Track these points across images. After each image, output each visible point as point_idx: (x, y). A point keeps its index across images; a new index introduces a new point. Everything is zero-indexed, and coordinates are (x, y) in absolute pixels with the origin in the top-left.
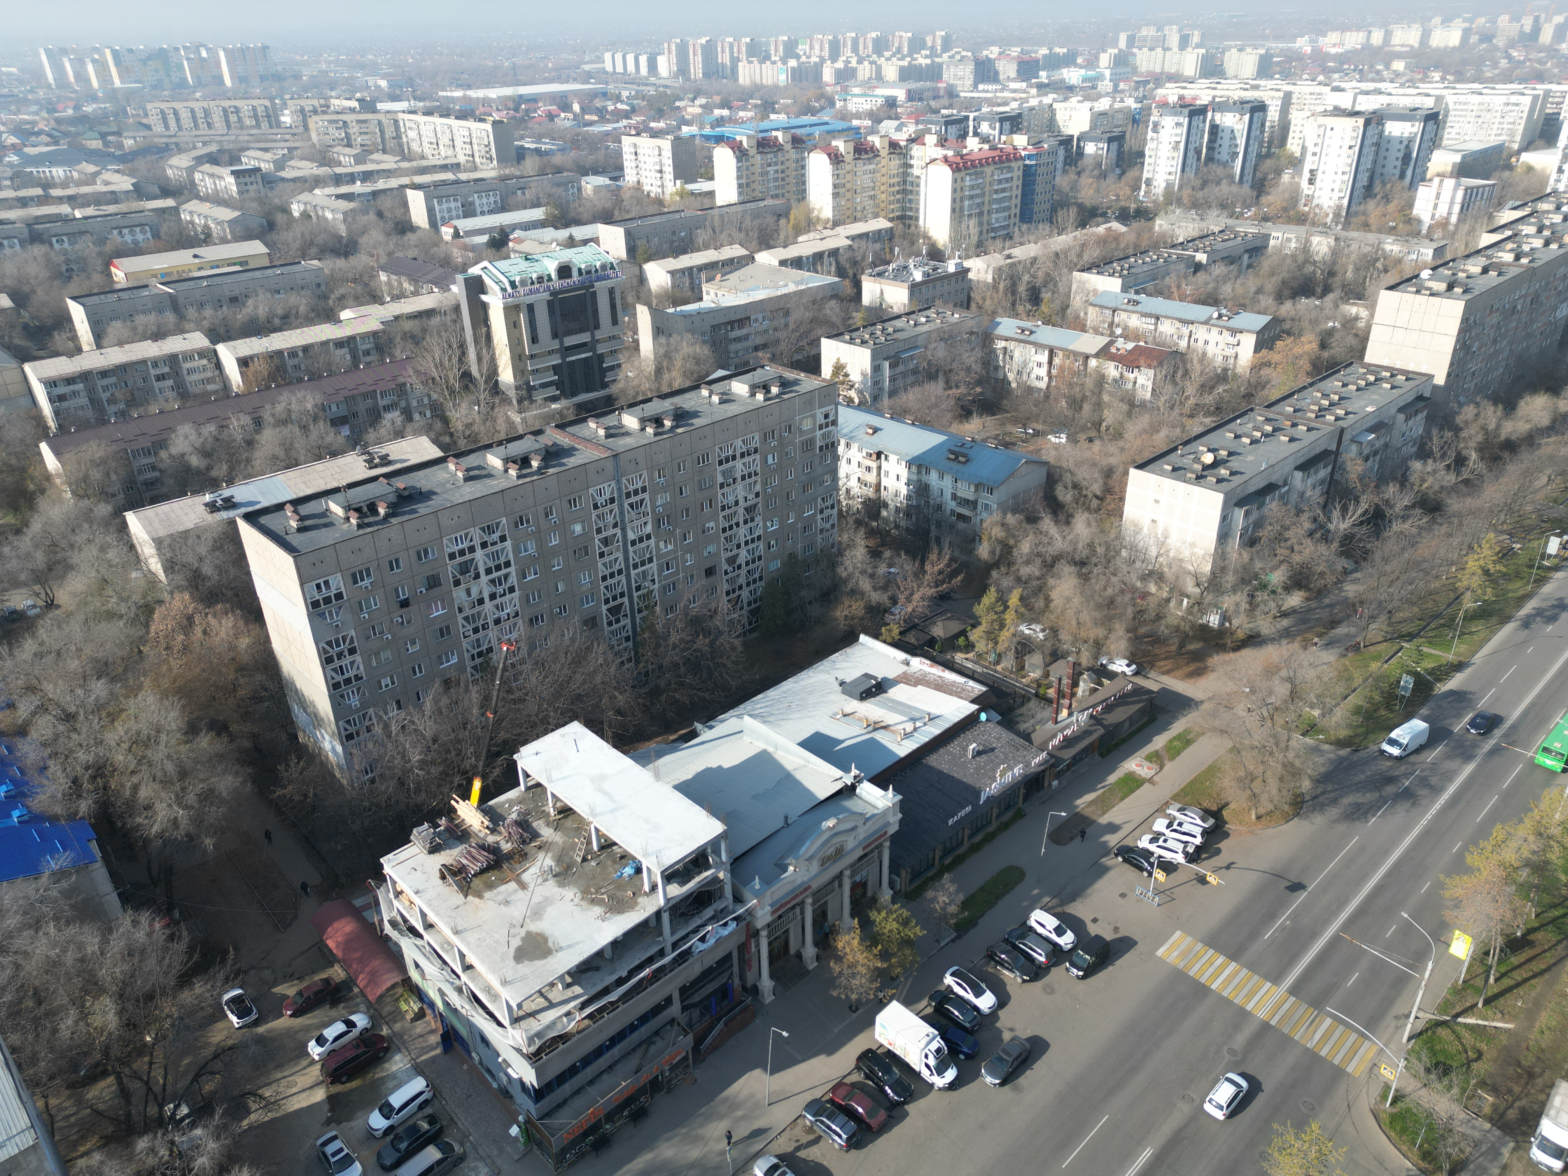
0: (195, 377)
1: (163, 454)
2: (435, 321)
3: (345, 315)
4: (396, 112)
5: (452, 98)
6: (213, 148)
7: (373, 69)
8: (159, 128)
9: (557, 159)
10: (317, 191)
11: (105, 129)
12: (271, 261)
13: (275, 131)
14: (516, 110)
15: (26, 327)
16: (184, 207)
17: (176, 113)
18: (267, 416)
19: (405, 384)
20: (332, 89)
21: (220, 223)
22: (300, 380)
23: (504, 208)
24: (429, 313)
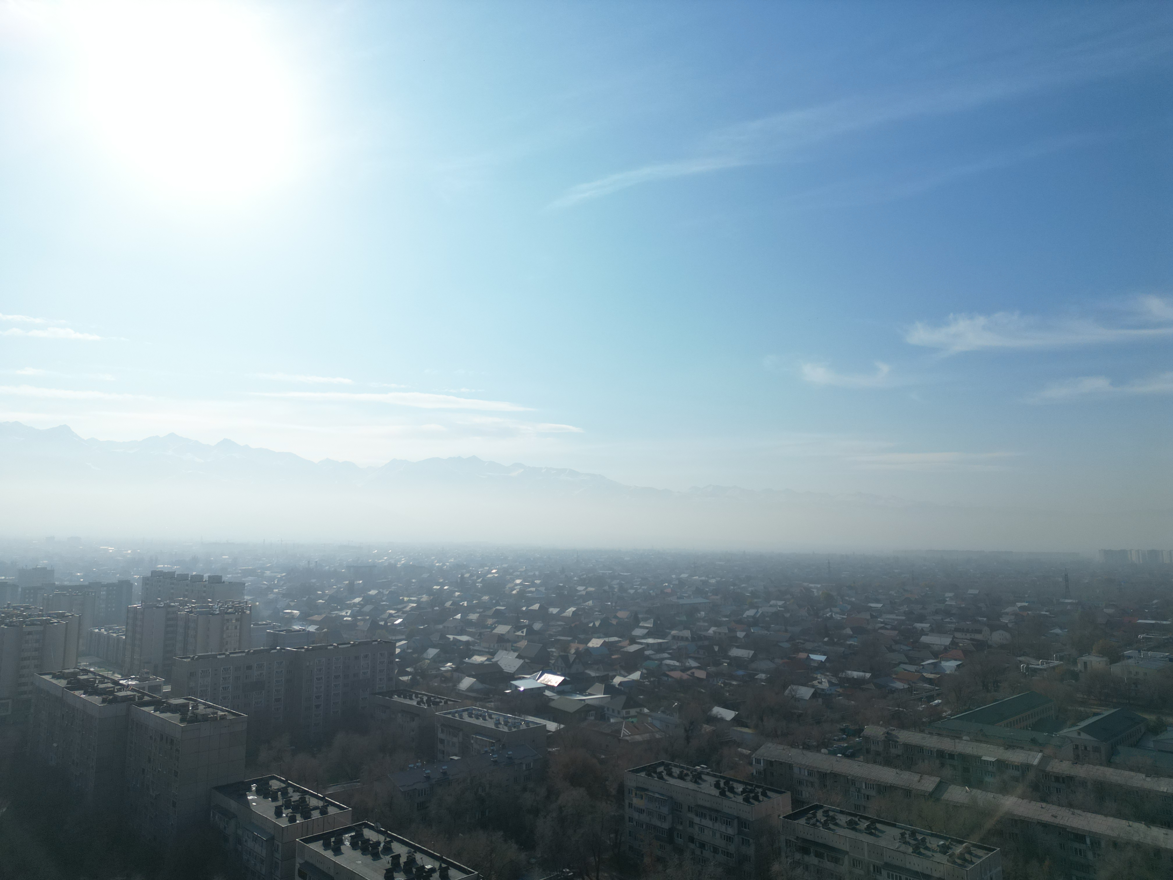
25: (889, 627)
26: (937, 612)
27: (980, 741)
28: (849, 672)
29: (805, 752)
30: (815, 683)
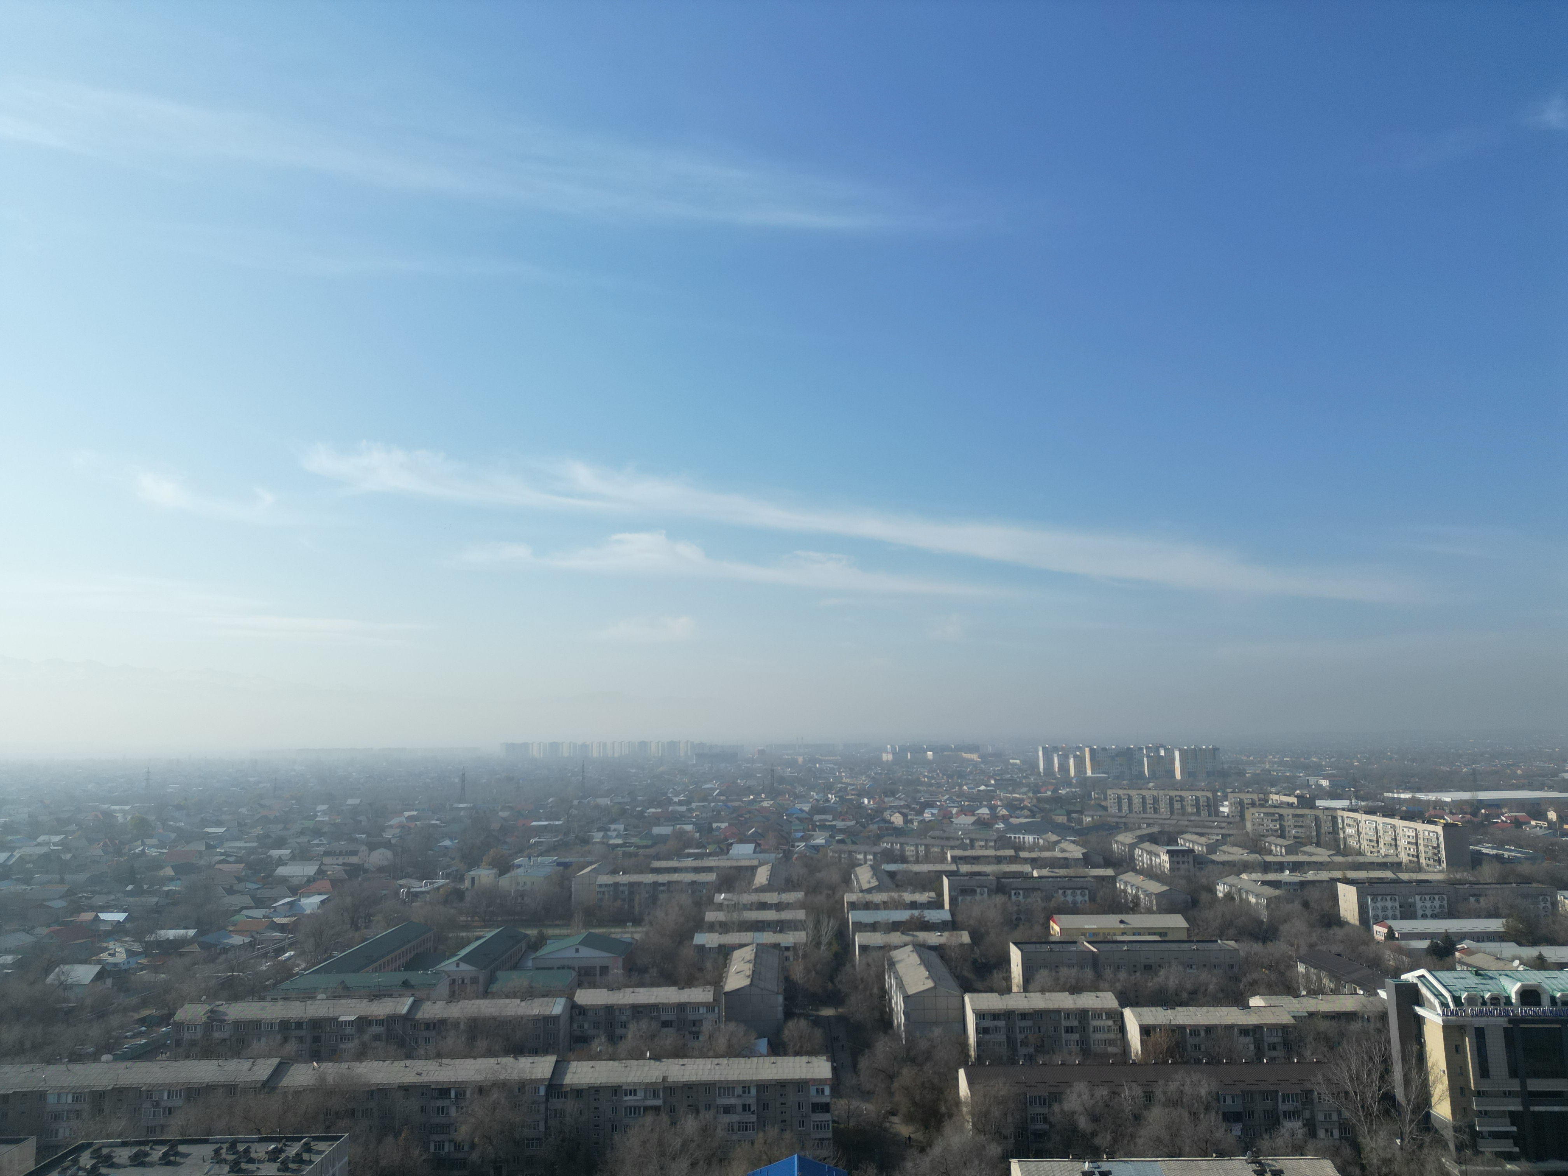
0: (1099, 1036)
1: (1056, 1108)
2: (1356, 1026)
3: (1255, 1001)
4: (1336, 809)
5: (1399, 799)
6: (1155, 829)
7: (1317, 770)
8: (1113, 810)
9: (1526, 868)
10: (1244, 876)
11: (1072, 808)
12: (1189, 936)
13: (1213, 819)
14: (1475, 814)
15: (975, 962)
16: (1121, 877)
17: (1130, 799)
18: (1158, 1092)
19: (1312, 1091)
20: (1272, 786)
21: (1148, 895)
22: (1198, 1061)
23: (1452, 914)
24: (1350, 1016)
25: (231, 859)
26: (302, 833)
27: (339, 997)
28: (162, 932)
29: (71, 1067)
30: (104, 956)
